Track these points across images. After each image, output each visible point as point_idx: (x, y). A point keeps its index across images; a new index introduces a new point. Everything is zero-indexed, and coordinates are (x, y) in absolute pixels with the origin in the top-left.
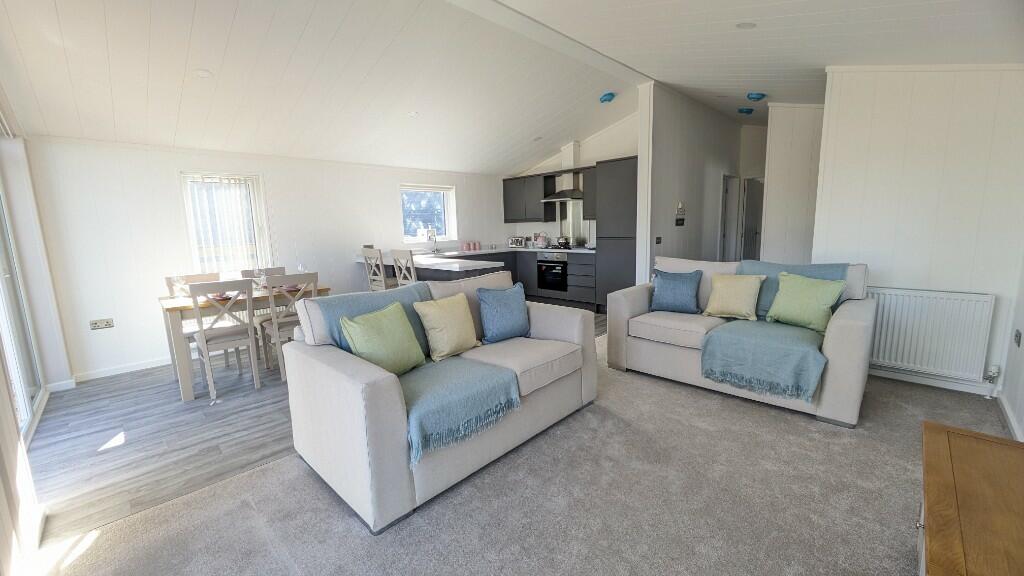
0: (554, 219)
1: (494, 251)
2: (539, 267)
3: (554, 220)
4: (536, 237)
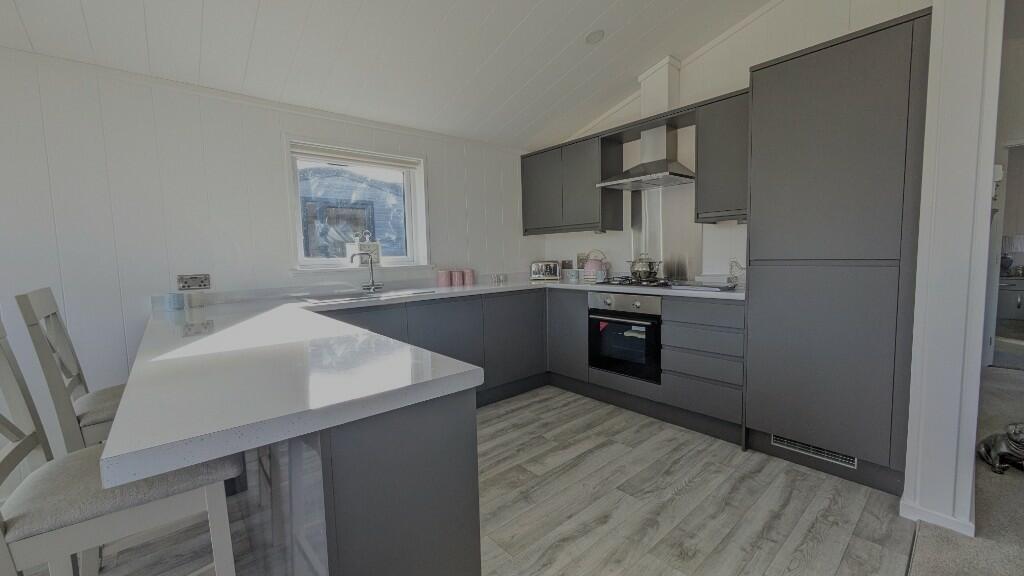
0: (618, 226)
1: (502, 288)
2: (593, 325)
3: (620, 228)
4: (582, 262)
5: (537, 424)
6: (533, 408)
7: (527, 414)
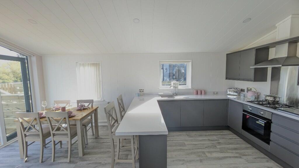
2: (244, 116)
4: (248, 90)
5: (216, 142)
6: (218, 136)
7: (215, 138)
